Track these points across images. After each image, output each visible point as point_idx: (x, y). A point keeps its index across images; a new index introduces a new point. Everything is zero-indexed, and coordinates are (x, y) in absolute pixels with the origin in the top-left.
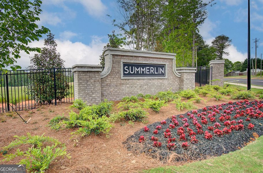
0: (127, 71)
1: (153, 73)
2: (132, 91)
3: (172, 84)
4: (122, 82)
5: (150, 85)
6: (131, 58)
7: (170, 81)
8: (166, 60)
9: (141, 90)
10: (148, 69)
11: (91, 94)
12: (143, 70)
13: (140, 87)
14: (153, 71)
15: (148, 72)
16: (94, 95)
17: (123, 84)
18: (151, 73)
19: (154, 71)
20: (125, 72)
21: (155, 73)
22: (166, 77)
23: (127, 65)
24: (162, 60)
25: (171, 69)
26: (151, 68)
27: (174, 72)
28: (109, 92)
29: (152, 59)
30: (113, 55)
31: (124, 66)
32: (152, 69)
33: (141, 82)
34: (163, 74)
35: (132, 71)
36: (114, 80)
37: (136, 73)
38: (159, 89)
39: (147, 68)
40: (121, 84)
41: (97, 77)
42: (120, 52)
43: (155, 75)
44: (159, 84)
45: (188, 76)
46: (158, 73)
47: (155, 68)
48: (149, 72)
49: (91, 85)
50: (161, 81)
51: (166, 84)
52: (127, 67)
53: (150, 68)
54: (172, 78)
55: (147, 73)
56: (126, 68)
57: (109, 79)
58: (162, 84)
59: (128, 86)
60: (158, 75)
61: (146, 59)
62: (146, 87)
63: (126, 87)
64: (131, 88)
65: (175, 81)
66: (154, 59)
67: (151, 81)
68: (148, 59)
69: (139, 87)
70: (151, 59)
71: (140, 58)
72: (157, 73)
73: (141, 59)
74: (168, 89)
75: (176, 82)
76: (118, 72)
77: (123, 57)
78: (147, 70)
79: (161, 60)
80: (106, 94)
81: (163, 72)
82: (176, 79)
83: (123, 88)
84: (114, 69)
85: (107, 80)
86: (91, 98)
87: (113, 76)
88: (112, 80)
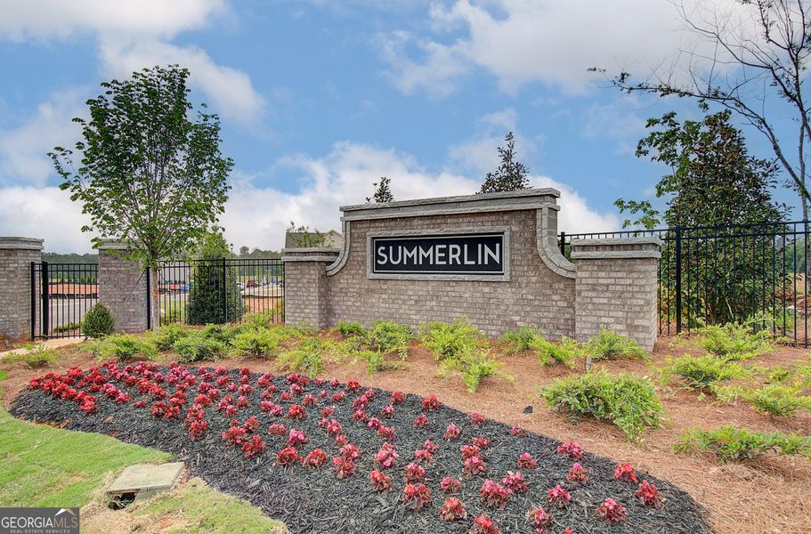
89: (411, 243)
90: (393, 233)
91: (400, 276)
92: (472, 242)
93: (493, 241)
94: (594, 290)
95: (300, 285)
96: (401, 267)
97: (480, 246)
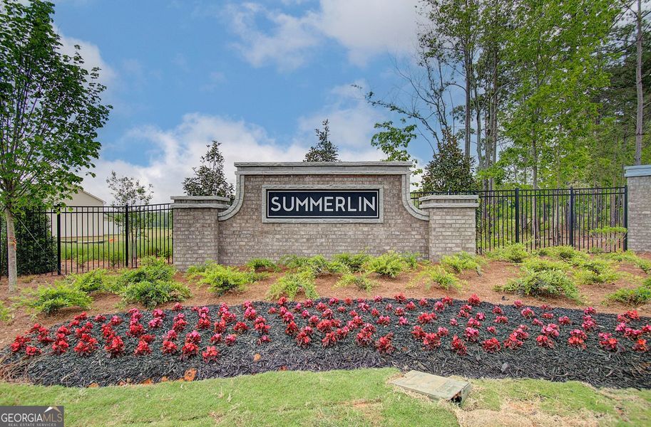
0: (276, 207)
1: (344, 210)
2: (287, 247)
3: (401, 237)
4: (266, 229)
5: (334, 237)
6: (286, 179)
7: (393, 229)
8: (380, 179)
9: (309, 248)
10: (328, 201)
11: (196, 248)
12: (314, 203)
13: (308, 239)
14: (342, 205)
15: (328, 207)
16: (200, 252)
17: (267, 232)
18: (337, 210)
19: (346, 206)
20: (272, 209)
21: (350, 210)
22: (381, 220)
23: (277, 194)
24: (371, 179)
25: (395, 199)
26: (337, 198)
27: (407, 207)
28: (237, 247)
29: (341, 179)
30: (245, 175)
31: (272, 195)
32: (340, 202)
33: (312, 230)
34: (372, 213)
35: (288, 206)
36: (248, 225)
37: (297, 210)
38: (359, 248)
39: (326, 198)
40: (264, 233)
41: (207, 217)
42: (262, 169)
43: (347, 213)
44: (361, 237)
45: (449, 217)
46: (358, 209)
47: (349, 198)
48: (334, 207)
49: (197, 233)
50: (366, 229)
51: (380, 237)
52: (277, 198)
53: (335, 198)
54: (399, 221)
55: (326, 210)
56: (275, 201)
57: (238, 221)
58: (369, 237)
59: (278, 236)
60: (357, 213)
61: (323, 179)
62: (324, 240)
63: (273, 238)
64: (286, 241)
65: (409, 229)
66: (345, 179)
67: (336, 229)
68: (327, 179)
69: (305, 240)
70: (336, 179)
71: (307, 179)
72: (355, 210)
73: (311, 179)
74: (389, 248)
75: (413, 233)
76: (256, 209)
77: (267, 179)
78: (326, 204)
79: (364, 179)
80: (232, 251)
81: (373, 207)
82: (414, 225)
83: (268, 240)
84: (249, 202)
85: (234, 225)
86: (195, 256)
87: (246, 217)
88: (243, 225)
89: (302, 195)
90: (288, 187)
91: (294, 220)
92: (354, 196)
93: (370, 195)
94: (444, 227)
95: (193, 229)
96: (294, 213)
97: (360, 198)
